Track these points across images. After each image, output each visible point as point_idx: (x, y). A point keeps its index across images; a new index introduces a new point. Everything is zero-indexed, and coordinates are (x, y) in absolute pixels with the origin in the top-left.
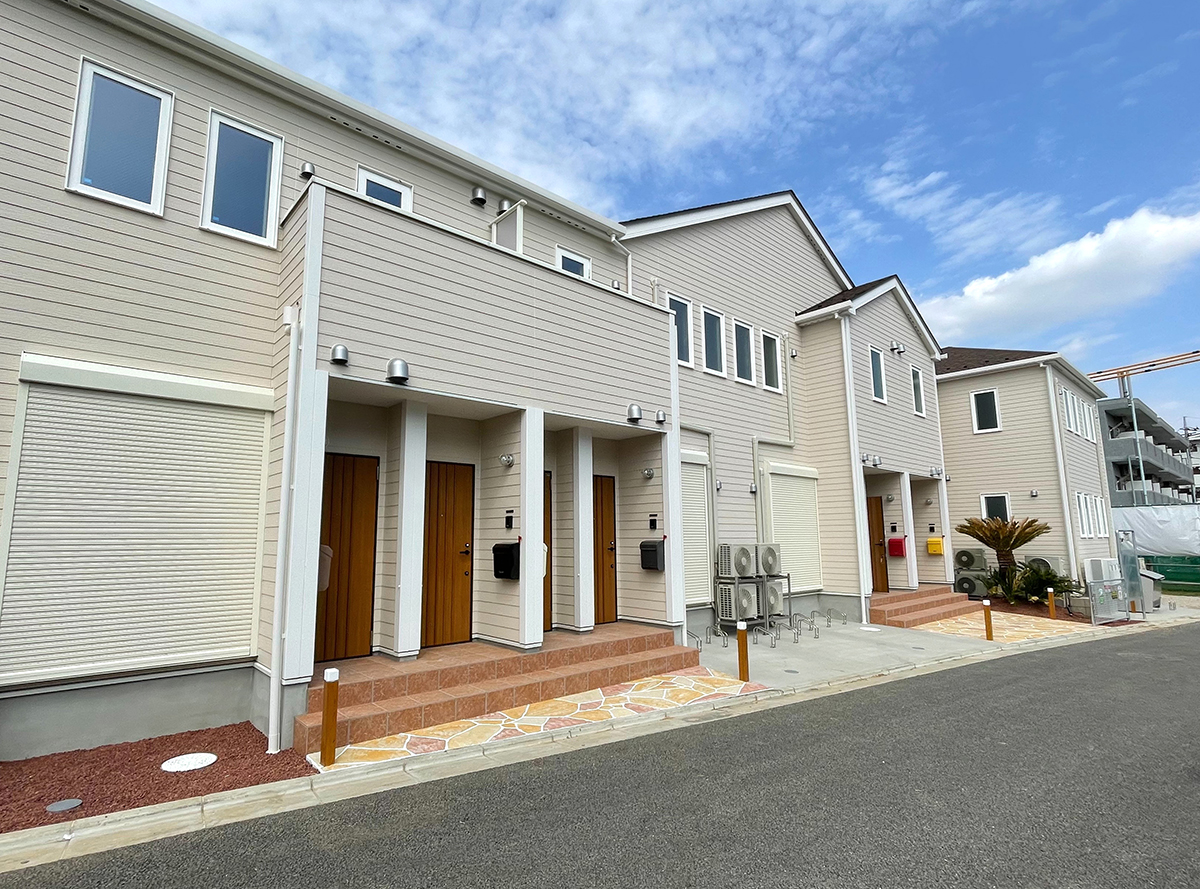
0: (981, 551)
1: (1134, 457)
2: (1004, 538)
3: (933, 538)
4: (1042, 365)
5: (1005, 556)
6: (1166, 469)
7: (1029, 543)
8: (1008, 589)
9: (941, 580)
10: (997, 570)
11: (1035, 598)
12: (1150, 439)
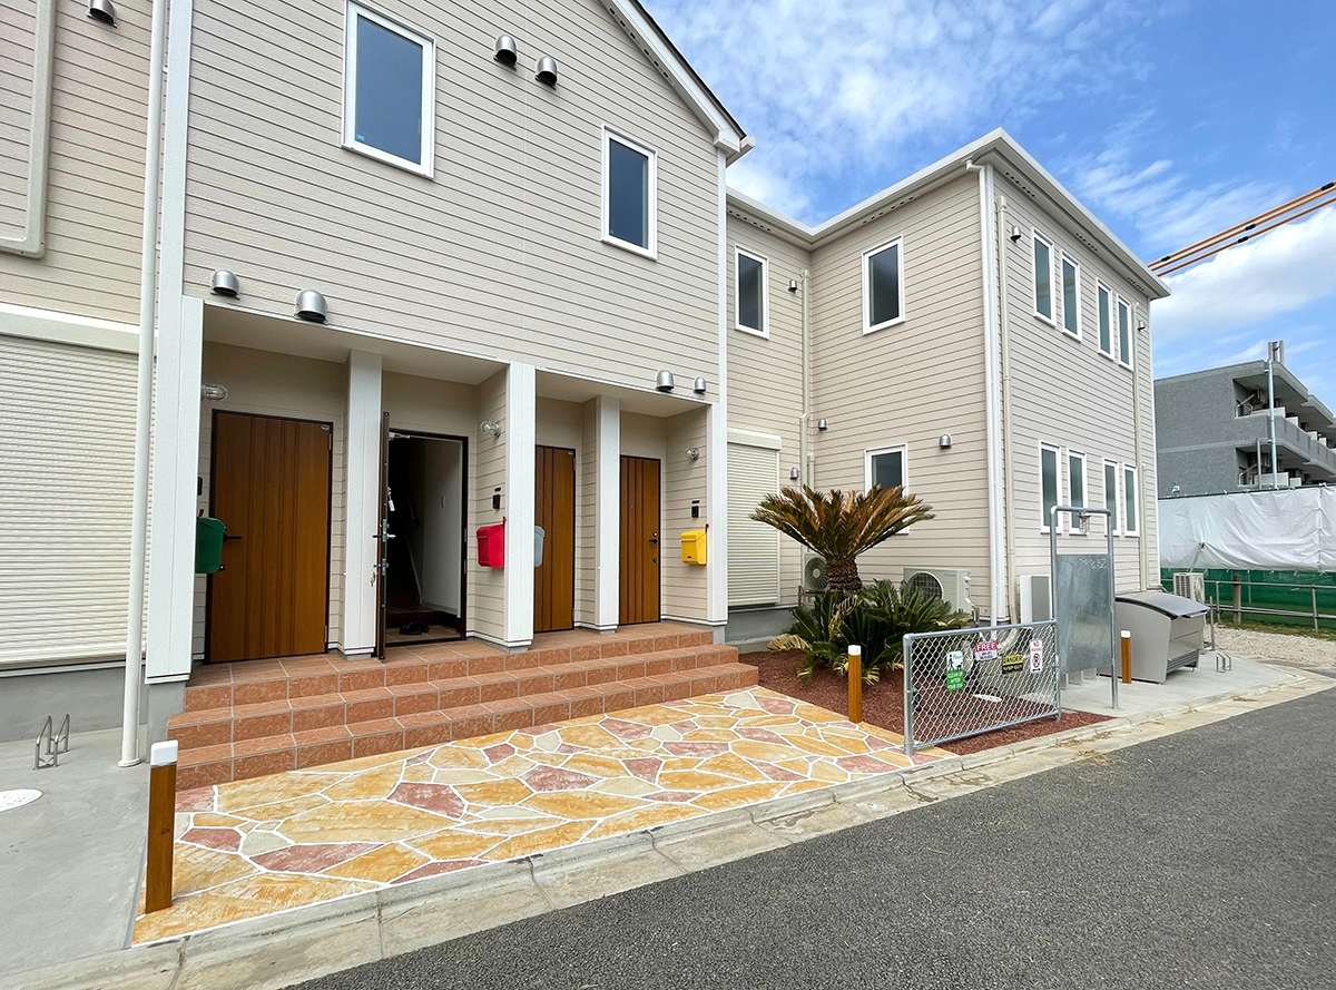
1: (1266, 440)
4: (969, 165)
6: (1313, 461)
12: (1323, 441)
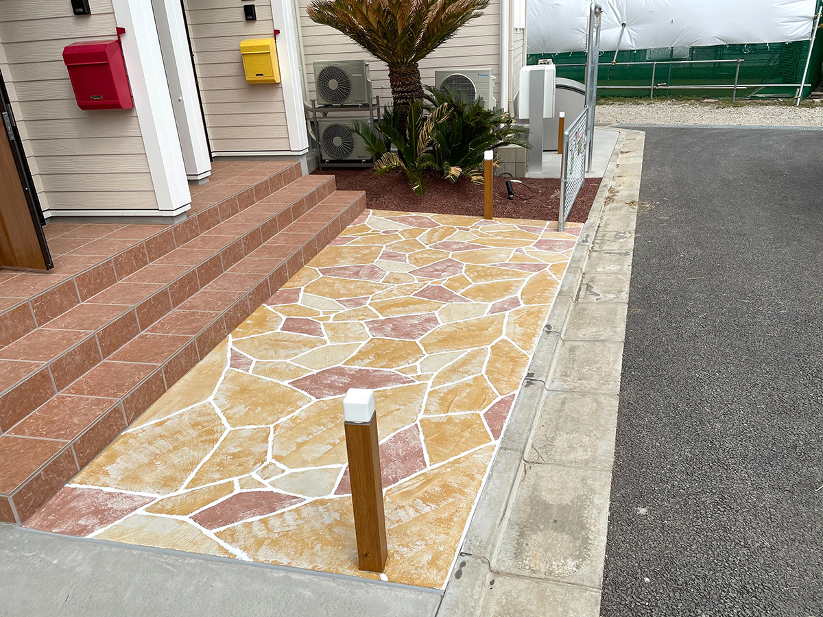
0: (361, 66)
2: (405, 31)
3: (256, 36)
5: (404, 77)
7: (449, 42)
8: (408, 154)
9: (274, 146)
10: (390, 110)
11: (455, 171)
